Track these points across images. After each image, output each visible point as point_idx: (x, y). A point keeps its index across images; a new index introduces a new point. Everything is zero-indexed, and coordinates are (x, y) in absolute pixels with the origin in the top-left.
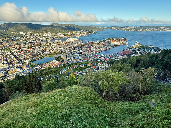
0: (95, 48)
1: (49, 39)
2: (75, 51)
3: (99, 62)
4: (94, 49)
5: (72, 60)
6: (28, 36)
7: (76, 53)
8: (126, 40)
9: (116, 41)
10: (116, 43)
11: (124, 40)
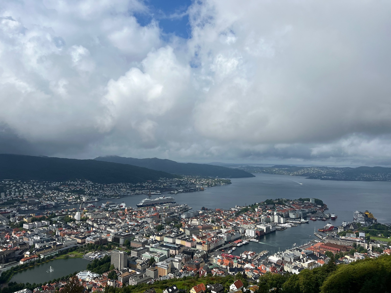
0: (224, 230)
1: (84, 199)
2: (158, 238)
3: (232, 282)
4: (220, 232)
5: (144, 270)
6: (20, 191)
7: (162, 246)
8: (323, 207)
9: (292, 207)
10: (291, 215)
11: (317, 206)
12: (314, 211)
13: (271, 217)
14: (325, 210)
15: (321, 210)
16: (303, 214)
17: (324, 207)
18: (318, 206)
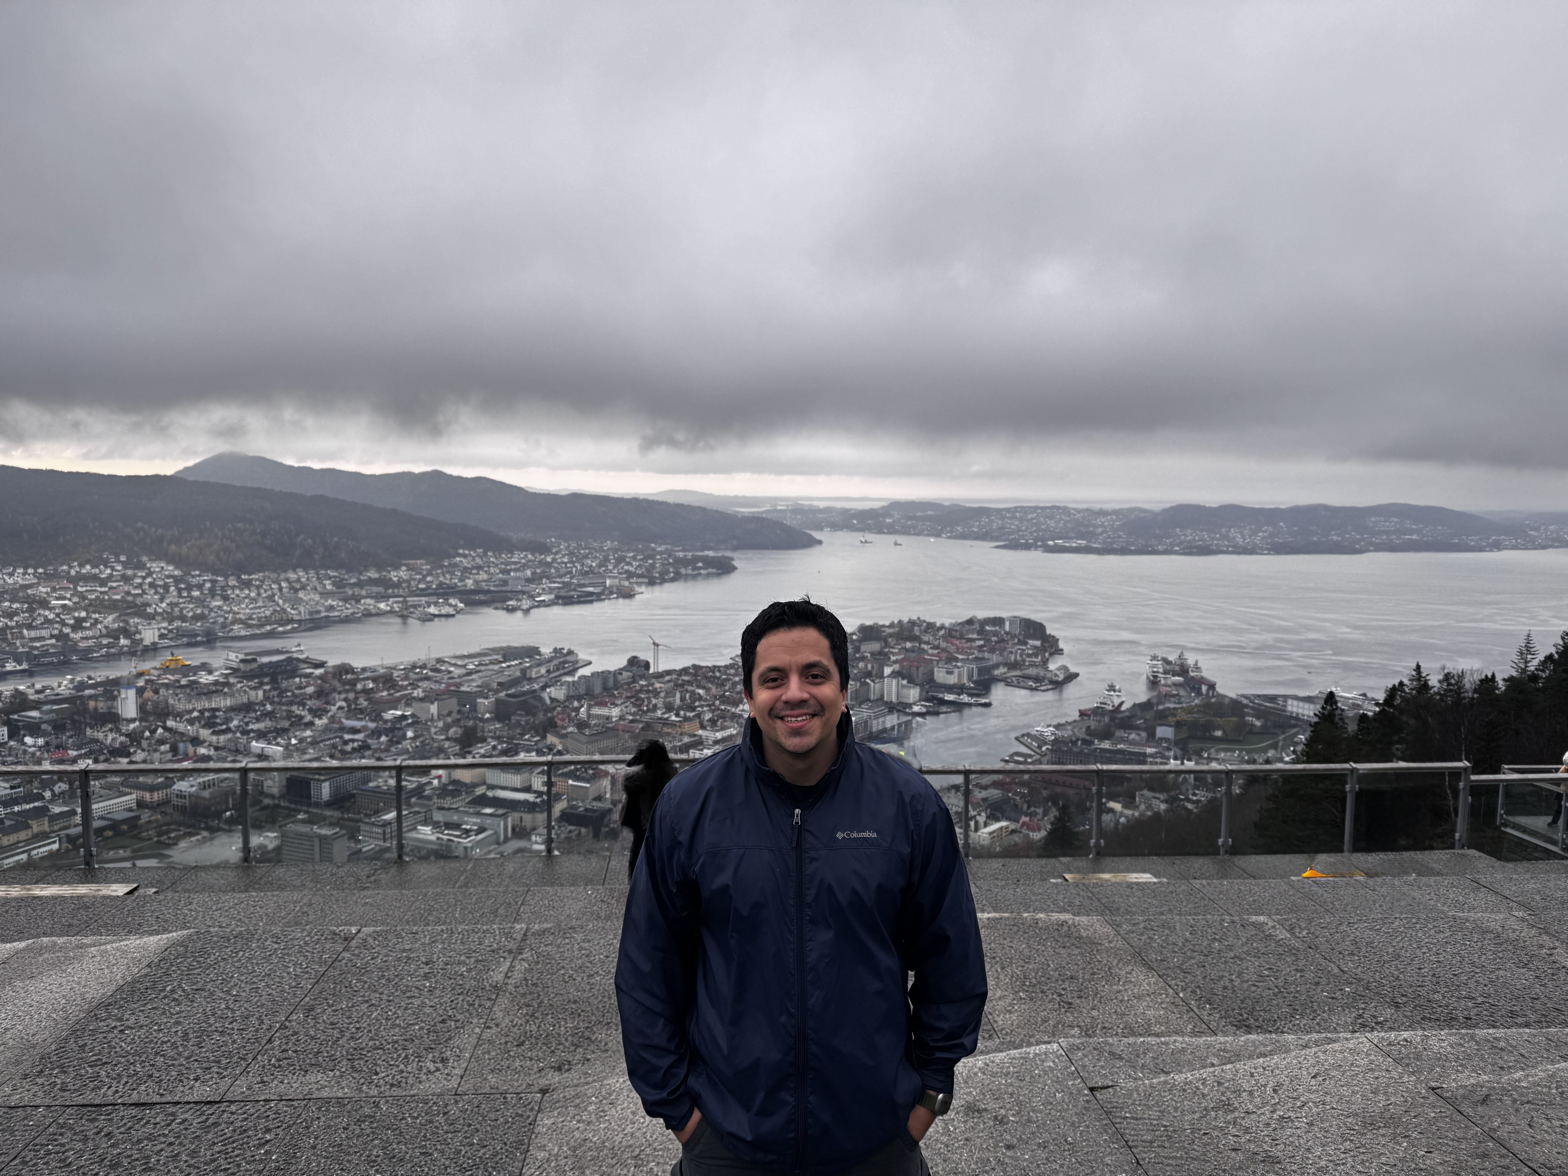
2: (464, 775)
8: (1046, 645)
9: (944, 650)
10: (941, 675)
11: (1025, 643)
12: (1015, 659)
13: (872, 684)
14: (1051, 654)
15: (1040, 658)
16: (981, 671)
17: (1051, 646)
18: (1031, 642)
